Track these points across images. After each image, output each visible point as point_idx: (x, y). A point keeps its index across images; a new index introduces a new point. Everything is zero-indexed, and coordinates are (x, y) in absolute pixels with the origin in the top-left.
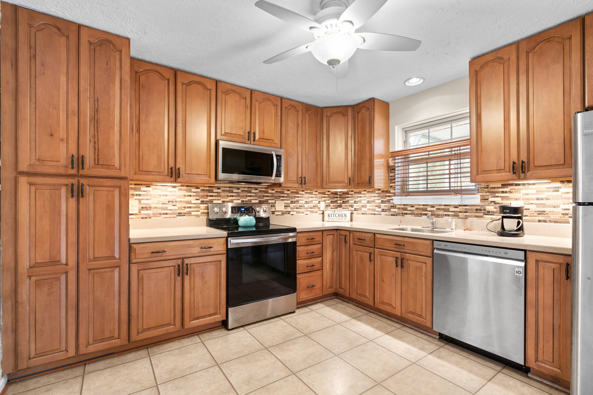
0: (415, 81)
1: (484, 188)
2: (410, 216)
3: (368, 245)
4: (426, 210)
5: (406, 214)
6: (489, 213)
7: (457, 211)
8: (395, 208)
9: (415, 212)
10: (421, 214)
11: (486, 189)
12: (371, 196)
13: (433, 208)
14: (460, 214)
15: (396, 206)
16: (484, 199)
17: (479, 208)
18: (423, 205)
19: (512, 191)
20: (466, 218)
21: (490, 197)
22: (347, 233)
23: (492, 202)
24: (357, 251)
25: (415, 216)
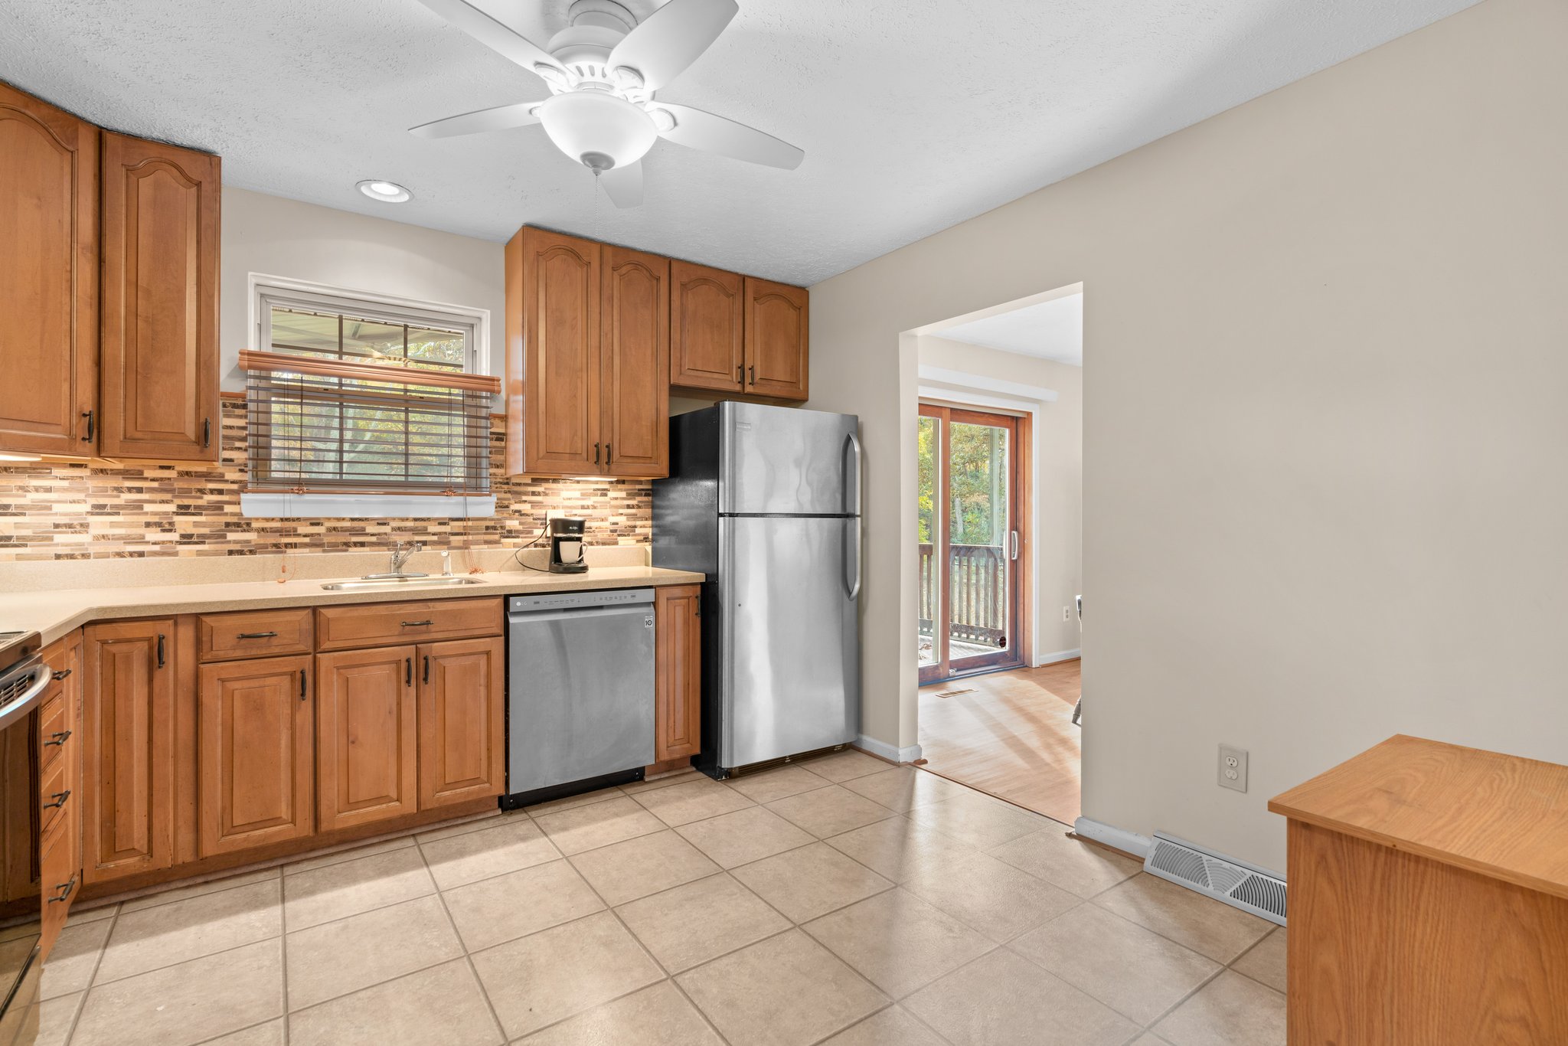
1: (501, 483)
2: (307, 550)
3: (288, 650)
4: (362, 532)
6: (510, 534)
7: (446, 533)
8: (244, 531)
9: (326, 540)
10: (347, 544)
11: (506, 487)
13: (384, 527)
14: (452, 538)
15: (248, 524)
16: (501, 506)
17: (492, 524)
18: (353, 520)
19: (547, 492)
20: (466, 546)
21: (512, 501)
22: (166, 628)
23: (516, 511)
24: (223, 681)
25: (324, 551)
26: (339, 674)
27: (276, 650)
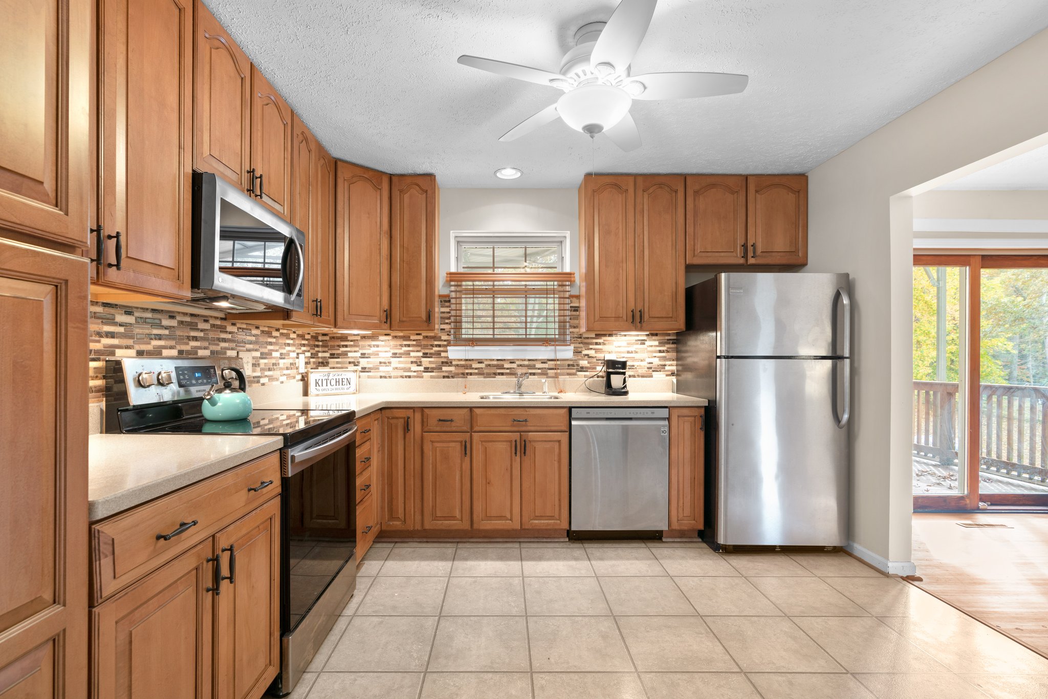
0: (509, 174)
1: (577, 338)
2: (476, 377)
3: (459, 429)
4: (502, 367)
5: (471, 374)
6: (582, 369)
7: (545, 368)
8: (449, 366)
9: (485, 371)
10: (495, 374)
11: (579, 340)
12: (401, 345)
13: (513, 364)
14: (549, 371)
15: (451, 362)
16: (577, 352)
17: (571, 363)
18: (498, 360)
19: (605, 342)
20: (556, 376)
21: (583, 349)
22: (410, 413)
23: (586, 355)
24: (432, 442)
25: (485, 377)
26: (482, 445)
27: (454, 429)
